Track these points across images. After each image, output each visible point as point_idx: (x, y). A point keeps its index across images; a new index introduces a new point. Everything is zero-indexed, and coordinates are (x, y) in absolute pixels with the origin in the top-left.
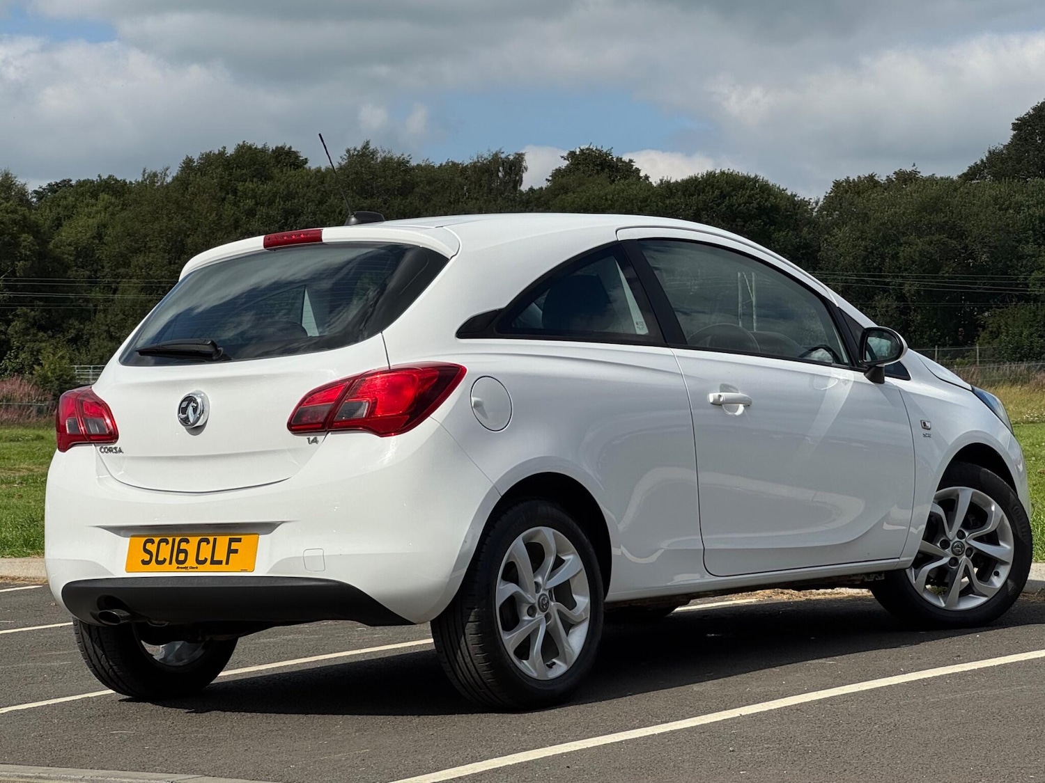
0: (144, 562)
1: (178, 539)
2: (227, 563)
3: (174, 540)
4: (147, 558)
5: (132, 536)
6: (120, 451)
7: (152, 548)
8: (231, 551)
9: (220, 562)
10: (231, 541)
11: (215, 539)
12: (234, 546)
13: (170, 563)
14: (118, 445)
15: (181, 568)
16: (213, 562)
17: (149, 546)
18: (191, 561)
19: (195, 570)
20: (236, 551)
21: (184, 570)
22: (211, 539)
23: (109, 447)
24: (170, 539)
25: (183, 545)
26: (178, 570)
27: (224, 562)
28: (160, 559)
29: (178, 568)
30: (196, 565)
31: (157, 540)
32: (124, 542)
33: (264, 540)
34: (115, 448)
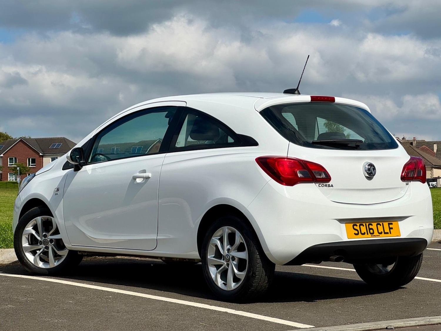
0: (355, 234)
1: (367, 224)
2: (390, 233)
3: (366, 224)
4: (356, 232)
5: (345, 223)
6: (332, 186)
7: (358, 228)
8: (390, 228)
9: (387, 233)
10: (389, 224)
11: (383, 224)
12: (391, 226)
13: (368, 234)
14: (330, 183)
15: (373, 236)
16: (385, 233)
17: (355, 227)
18: (376, 233)
19: (379, 236)
20: (392, 228)
21: (374, 237)
22: (381, 223)
23: (324, 184)
24: (364, 224)
25: (371, 227)
26: (372, 237)
27: (389, 233)
28: (363, 232)
29: (371, 236)
30: (378, 235)
31: (358, 224)
32: (343, 226)
33: (401, 223)
34: (329, 185)
